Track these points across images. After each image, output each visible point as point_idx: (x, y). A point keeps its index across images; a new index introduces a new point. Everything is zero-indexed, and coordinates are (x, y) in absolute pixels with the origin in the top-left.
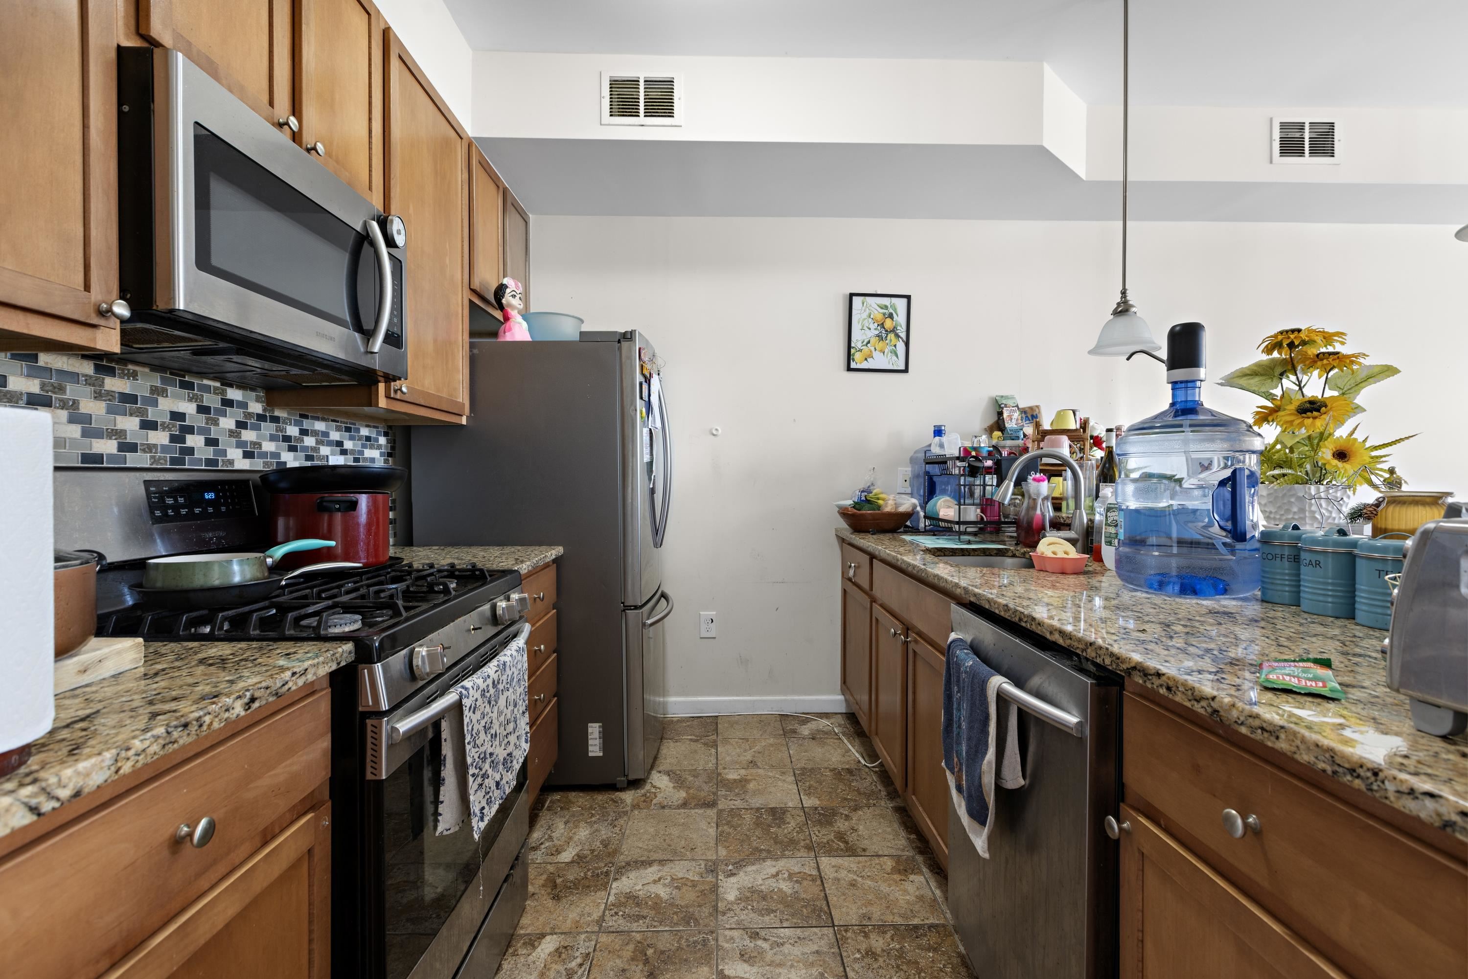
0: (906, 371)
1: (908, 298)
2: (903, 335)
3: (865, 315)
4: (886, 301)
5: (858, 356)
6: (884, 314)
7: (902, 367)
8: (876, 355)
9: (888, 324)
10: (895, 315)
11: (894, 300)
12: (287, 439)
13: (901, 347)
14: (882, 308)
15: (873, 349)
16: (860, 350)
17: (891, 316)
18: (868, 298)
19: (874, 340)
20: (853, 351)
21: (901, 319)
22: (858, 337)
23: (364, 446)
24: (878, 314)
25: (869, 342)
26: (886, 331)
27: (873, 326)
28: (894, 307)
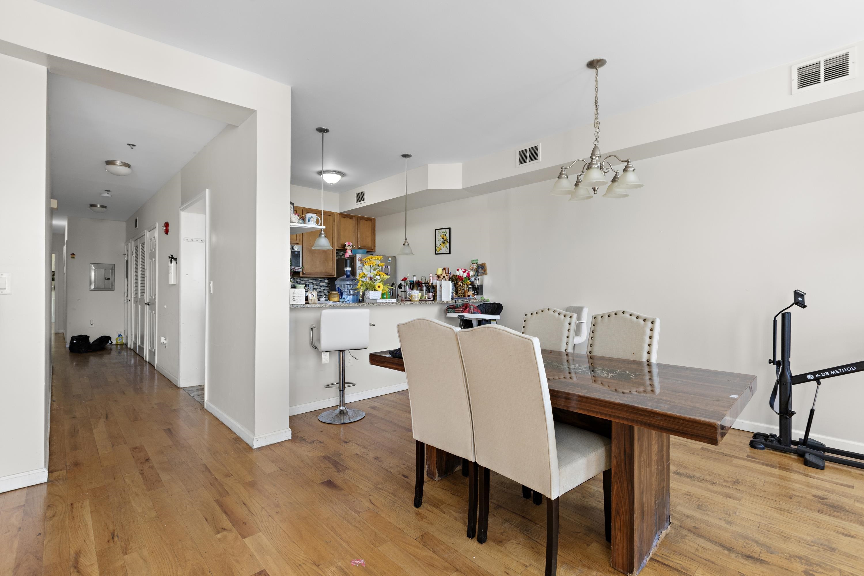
0: (450, 253)
1: (450, 228)
2: (449, 241)
3: (439, 236)
4: (444, 230)
5: (438, 249)
6: (444, 235)
7: (449, 252)
8: (442, 248)
9: (445, 238)
10: (446, 235)
11: (446, 229)
12: (298, 282)
13: (448, 245)
14: (443, 233)
15: (441, 246)
16: (438, 247)
17: (445, 235)
18: (440, 230)
19: (442, 244)
20: (437, 248)
21: (448, 236)
22: (438, 243)
23: (320, 282)
24: (442, 235)
25: (440, 245)
26: (445, 240)
27: (441, 239)
28: (446, 232)
